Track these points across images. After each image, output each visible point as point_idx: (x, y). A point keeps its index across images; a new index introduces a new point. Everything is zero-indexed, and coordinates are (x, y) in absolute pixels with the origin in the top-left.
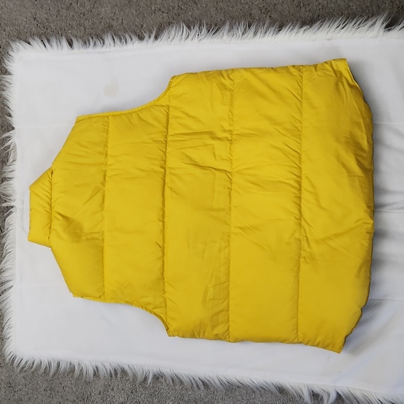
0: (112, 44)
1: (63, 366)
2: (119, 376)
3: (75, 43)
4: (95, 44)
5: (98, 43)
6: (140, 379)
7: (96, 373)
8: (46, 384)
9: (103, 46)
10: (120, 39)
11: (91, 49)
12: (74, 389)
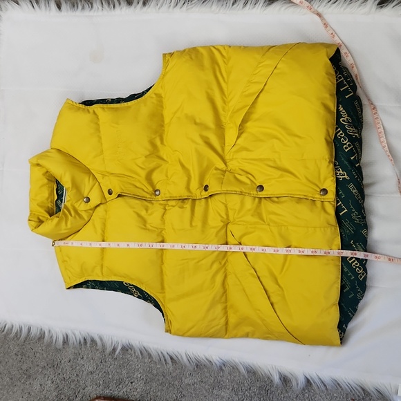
0: (100, 8)
1: (33, 332)
2: (88, 345)
3: (64, 6)
4: (83, 8)
5: (86, 6)
6: (109, 349)
7: (66, 341)
8: (17, 349)
9: (91, 10)
10: (109, 4)
11: (78, 13)
12: (45, 356)
